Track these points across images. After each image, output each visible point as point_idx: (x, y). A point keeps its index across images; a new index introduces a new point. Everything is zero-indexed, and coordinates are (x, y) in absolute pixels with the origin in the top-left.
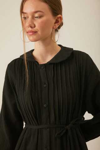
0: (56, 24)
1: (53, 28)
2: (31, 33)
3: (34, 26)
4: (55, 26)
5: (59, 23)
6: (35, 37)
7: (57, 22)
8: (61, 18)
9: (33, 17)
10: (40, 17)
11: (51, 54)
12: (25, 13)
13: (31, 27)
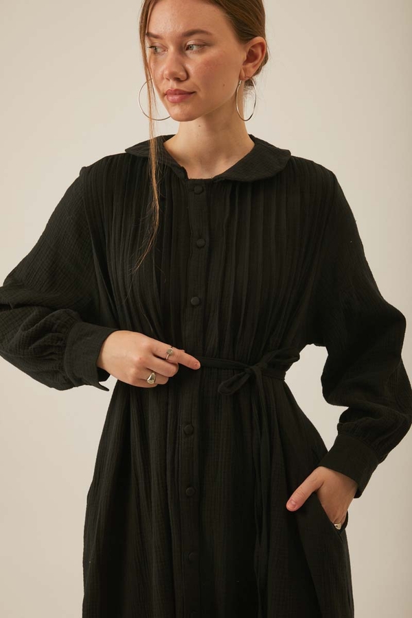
0: (250, 65)
1: (240, 78)
2: (176, 98)
3: (185, 76)
4: (245, 70)
5: (256, 62)
6: (188, 108)
7: (251, 57)
8: (263, 46)
9: (182, 49)
10: (203, 46)
11: (228, 157)
12: (156, 37)
13: (178, 80)
